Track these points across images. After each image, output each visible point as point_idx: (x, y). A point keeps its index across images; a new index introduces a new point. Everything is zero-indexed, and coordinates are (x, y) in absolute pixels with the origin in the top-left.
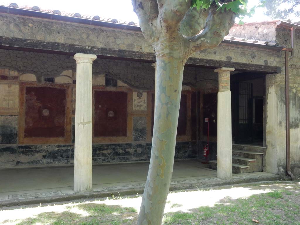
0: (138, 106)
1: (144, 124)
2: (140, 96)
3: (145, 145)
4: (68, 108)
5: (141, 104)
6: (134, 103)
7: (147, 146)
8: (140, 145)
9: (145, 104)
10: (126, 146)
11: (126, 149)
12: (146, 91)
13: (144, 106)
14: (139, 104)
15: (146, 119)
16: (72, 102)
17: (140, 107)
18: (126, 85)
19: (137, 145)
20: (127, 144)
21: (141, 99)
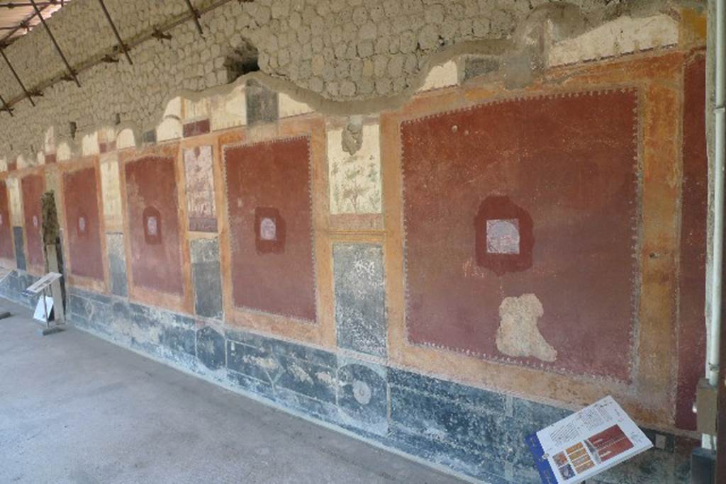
0: (347, 194)
1: (374, 279)
2: (352, 145)
3: (383, 374)
4: (182, 211)
5: (361, 181)
6: (332, 179)
7: (393, 385)
8: (365, 367)
9: (373, 180)
10: (315, 359)
11: (316, 369)
12: (376, 115)
13: (370, 193)
14: (350, 185)
15: (382, 254)
16: (186, 193)
17: (355, 197)
18: (304, 108)
19: (353, 366)
20: (319, 354)
21: (356, 158)
